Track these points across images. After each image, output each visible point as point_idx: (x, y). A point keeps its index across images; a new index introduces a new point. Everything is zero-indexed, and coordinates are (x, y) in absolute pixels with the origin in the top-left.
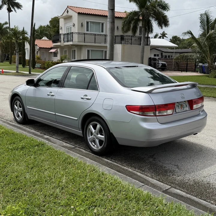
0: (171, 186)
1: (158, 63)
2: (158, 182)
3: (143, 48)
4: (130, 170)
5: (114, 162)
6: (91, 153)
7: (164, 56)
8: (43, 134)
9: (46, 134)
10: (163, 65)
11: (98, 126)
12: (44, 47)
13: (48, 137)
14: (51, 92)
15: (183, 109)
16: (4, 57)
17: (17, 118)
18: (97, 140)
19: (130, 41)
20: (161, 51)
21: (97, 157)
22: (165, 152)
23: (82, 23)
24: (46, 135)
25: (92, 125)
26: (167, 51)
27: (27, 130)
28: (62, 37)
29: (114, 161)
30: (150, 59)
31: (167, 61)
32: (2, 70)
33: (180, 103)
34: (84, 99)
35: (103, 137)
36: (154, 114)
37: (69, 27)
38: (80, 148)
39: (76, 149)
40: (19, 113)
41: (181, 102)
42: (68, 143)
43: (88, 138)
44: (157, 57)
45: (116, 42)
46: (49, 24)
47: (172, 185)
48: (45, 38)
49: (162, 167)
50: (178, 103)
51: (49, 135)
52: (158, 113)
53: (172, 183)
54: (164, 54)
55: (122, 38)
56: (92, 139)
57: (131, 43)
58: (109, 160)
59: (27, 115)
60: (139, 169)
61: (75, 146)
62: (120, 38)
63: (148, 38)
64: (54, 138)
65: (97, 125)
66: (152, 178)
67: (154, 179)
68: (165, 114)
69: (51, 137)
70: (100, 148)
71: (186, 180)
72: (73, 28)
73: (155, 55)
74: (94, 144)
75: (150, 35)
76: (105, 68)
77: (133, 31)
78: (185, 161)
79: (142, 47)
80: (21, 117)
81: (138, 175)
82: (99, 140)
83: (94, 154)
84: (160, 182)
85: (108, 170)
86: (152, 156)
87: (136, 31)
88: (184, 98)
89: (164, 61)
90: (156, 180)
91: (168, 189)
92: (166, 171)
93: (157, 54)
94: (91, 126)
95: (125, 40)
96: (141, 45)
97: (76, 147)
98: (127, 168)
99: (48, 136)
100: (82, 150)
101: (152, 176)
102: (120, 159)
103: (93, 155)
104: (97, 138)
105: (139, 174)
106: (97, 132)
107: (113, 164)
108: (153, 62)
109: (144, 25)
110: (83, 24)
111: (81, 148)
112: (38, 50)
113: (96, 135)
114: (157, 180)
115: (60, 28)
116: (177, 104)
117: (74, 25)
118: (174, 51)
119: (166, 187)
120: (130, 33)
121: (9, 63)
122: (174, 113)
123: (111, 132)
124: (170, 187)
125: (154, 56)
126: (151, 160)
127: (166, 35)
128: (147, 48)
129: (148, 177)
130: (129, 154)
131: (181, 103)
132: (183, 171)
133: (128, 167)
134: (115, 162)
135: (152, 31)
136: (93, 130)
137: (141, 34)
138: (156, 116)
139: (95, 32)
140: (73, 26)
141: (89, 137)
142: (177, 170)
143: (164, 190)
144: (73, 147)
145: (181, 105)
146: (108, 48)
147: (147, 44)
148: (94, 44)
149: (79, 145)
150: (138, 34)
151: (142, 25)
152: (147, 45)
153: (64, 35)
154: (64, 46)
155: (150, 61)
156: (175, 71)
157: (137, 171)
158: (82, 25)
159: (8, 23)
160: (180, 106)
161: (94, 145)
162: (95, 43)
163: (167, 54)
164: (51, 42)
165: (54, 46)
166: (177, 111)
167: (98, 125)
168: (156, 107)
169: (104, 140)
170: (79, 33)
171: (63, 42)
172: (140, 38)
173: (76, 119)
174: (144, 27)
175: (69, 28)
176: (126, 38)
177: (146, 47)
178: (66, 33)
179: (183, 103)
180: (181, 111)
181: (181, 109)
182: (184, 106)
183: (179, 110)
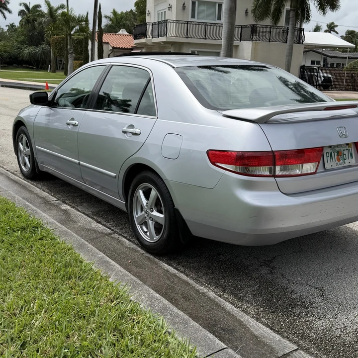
0: (299, 346)
1: (317, 76)
2: (269, 331)
3: (291, 49)
4: (212, 294)
5: (181, 272)
6: (139, 249)
7: (329, 64)
8: (60, 200)
9: (67, 202)
10: (327, 80)
11: (154, 193)
12: (121, 47)
13: (68, 207)
14: (73, 119)
15: (341, 161)
16: (59, 63)
17: (23, 167)
18: (150, 222)
19: (268, 36)
20: (324, 54)
21: (149, 259)
22: (298, 254)
23: (184, 4)
24: (65, 203)
25: (142, 189)
26: (335, 55)
27: (35, 192)
28: (149, 28)
29: (182, 269)
30: (303, 68)
31: (334, 72)
32: (47, 85)
33: (337, 149)
34: (128, 134)
35: (162, 216)
36: (270, 172)
37: (162, 11)
38: (121, 235)
39: (112, 237)
40: (26, 158)
41: (338, 146)
42: (101, 224)
43: (136, 216)
44: (315, 66)
45: (242, 38)
46: (134, 8)
47: (301, 342)
48: (122, 31)
49: (284, 290)
50: (330, 147)
51: (71, 204)
52: (281, 170)
53: (302, 336)
54: (330, 61)
55: (254, 30)
56: (141, 218)
57: (270, 39)
58: (172, 266)
59: (37, 163)
60: (232, 293)
61: (112, 230)
62: (250, 29)
63: (301, 30)
64: (78, 210)
65: (150, 190)
66: (257, 319)
67: (261, 322)
68: (298, 172)
69: (73, 207)
70: (156, 238)
71: (337, 329)
72: (168, 12)
73: (313, 62)
74: (146, 230)
75: (304, 26)
76: (174, 68)
77: (273, 18)
78: (340, 279)
79: (290, 46)
80: (29, 166)
81: (225, 310)
82: (154, 223)
83: (145, 251)
84: (274, 330)
85: (151, 297)
86: (267, 263)
87: (279, 18)
88: (346, 136)
89: (329, 73)
90: (264, 327)
91: (288, 354)
92: (293, 304)
93: (316, 59)
94: (141, 191)
95: (259, 34)
96: (286, 43)
97: (115, 232)
98: (206, 290)
99: (69, 205)
100: (124, 239)
101: (258, 314)
102: (196, 265)
103: (142, 252)
104: (150, 217)
105: (229, 306)
106: (151, 205)
107: (178, 277)
108: (307, 73)
109: (294, 7)
110: (186, 5)
111: (123, 236)
112: (110, 52)
113: (148, 211)
114: (268, 326)
115: (147, 12)
116: (329, 150)
117: (170, 8)
118: (347, 56)
119: (285, 347)
120: (268, 21)
121: (63, 73)
122: (321, 169)
123: (176, 207)
124: (296, 347)
125: (312, 64)
126: (264, 271)
127: (336, 29)
128: (298, 49)
129: (247, 317)
130: (219, 254)
131: (339, 149)
132: (332, 305)
133: (209, 288)
134: (183, 273)
135: (308, 19)
136: (144, 201)
137: (289, 23)
138: (275, 176)
139: (207, 19)
140: (169, 10)
141: (137, 214)
142: (319, 300)
143: (280, 355)
144: (109, 231)
145: (338, 153)
146: (222, 48)
147: (300, 40)
148: (203, 41)
149: (121, 229)
150: (282, 23)
151: (291, 7)
152: (299, 43)
153: (152, 25)
154: (152, 44)
155: (303, 72)
156: (347, 90)
157: (226, 300)
158: (184, 7)
159: (66, 6)
160: (336, 154)
161: (146, 233)
162: (205, 39)
163: (335, 61)
164: (131, 38)
165: (136, 44)
166: (328, 166)
167: (152, 190)
168: (274, 156)
169: (163, 223)
170: (178, 22)
171: (151, 37)
172: (286, 31)
173: (114, 174)
174: (294, 10)
175: (162, 13)
176: (261, 30)
177: (296, 46)
178: (156, 21)
179: (342, 149)
180: (337, 166)
181: (337, 162)
182: (345, 156)
183: (332, 163)
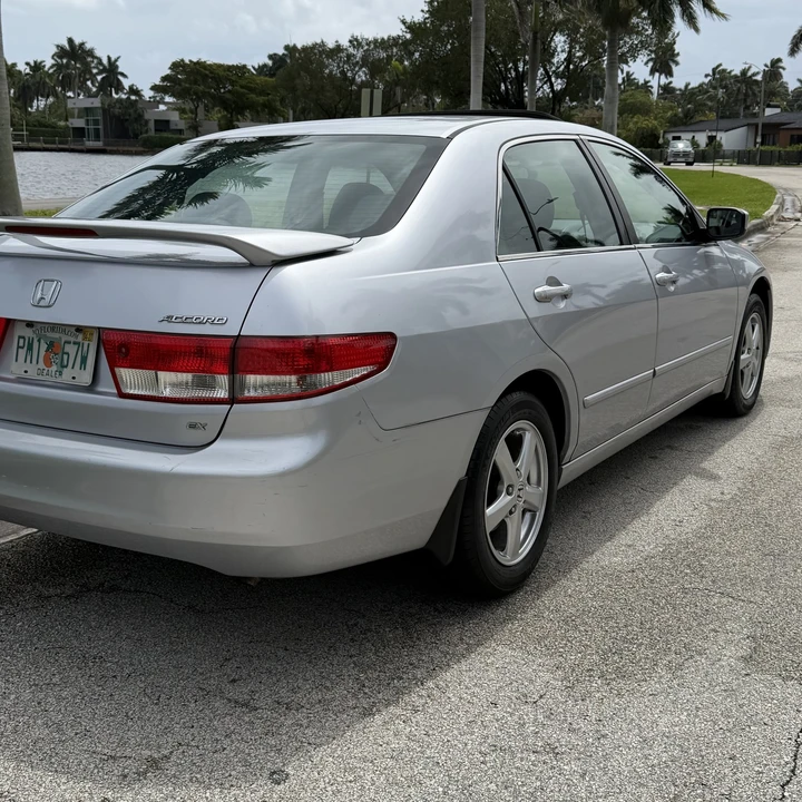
15: (54, 368)
145: (51, 345)
166: (15, 369)
179: (64, 338)
180: (40, 378)
181: (41, 365)
182: (65, 357)
183: (28, 366)
